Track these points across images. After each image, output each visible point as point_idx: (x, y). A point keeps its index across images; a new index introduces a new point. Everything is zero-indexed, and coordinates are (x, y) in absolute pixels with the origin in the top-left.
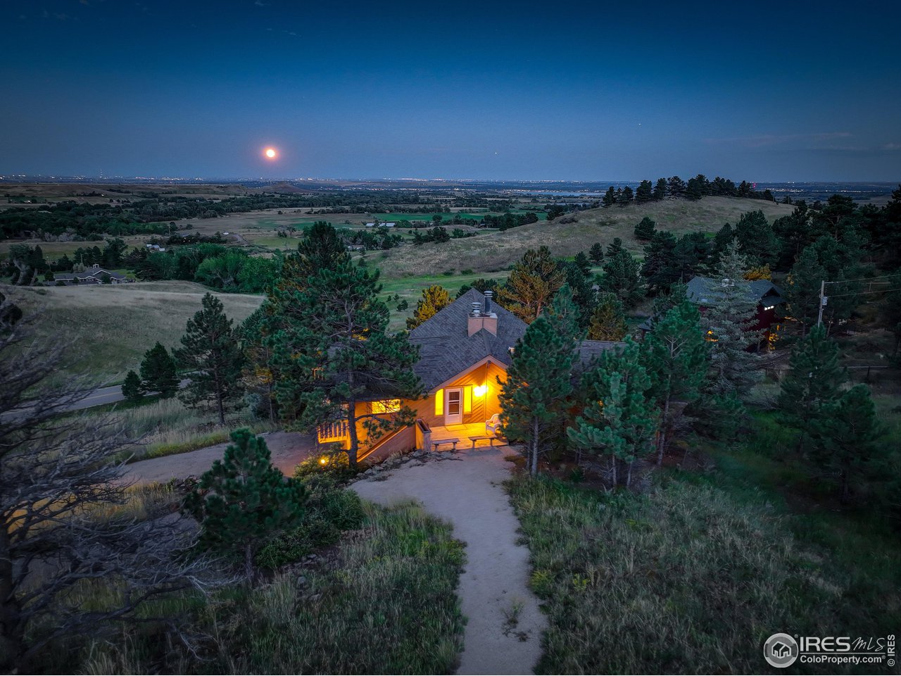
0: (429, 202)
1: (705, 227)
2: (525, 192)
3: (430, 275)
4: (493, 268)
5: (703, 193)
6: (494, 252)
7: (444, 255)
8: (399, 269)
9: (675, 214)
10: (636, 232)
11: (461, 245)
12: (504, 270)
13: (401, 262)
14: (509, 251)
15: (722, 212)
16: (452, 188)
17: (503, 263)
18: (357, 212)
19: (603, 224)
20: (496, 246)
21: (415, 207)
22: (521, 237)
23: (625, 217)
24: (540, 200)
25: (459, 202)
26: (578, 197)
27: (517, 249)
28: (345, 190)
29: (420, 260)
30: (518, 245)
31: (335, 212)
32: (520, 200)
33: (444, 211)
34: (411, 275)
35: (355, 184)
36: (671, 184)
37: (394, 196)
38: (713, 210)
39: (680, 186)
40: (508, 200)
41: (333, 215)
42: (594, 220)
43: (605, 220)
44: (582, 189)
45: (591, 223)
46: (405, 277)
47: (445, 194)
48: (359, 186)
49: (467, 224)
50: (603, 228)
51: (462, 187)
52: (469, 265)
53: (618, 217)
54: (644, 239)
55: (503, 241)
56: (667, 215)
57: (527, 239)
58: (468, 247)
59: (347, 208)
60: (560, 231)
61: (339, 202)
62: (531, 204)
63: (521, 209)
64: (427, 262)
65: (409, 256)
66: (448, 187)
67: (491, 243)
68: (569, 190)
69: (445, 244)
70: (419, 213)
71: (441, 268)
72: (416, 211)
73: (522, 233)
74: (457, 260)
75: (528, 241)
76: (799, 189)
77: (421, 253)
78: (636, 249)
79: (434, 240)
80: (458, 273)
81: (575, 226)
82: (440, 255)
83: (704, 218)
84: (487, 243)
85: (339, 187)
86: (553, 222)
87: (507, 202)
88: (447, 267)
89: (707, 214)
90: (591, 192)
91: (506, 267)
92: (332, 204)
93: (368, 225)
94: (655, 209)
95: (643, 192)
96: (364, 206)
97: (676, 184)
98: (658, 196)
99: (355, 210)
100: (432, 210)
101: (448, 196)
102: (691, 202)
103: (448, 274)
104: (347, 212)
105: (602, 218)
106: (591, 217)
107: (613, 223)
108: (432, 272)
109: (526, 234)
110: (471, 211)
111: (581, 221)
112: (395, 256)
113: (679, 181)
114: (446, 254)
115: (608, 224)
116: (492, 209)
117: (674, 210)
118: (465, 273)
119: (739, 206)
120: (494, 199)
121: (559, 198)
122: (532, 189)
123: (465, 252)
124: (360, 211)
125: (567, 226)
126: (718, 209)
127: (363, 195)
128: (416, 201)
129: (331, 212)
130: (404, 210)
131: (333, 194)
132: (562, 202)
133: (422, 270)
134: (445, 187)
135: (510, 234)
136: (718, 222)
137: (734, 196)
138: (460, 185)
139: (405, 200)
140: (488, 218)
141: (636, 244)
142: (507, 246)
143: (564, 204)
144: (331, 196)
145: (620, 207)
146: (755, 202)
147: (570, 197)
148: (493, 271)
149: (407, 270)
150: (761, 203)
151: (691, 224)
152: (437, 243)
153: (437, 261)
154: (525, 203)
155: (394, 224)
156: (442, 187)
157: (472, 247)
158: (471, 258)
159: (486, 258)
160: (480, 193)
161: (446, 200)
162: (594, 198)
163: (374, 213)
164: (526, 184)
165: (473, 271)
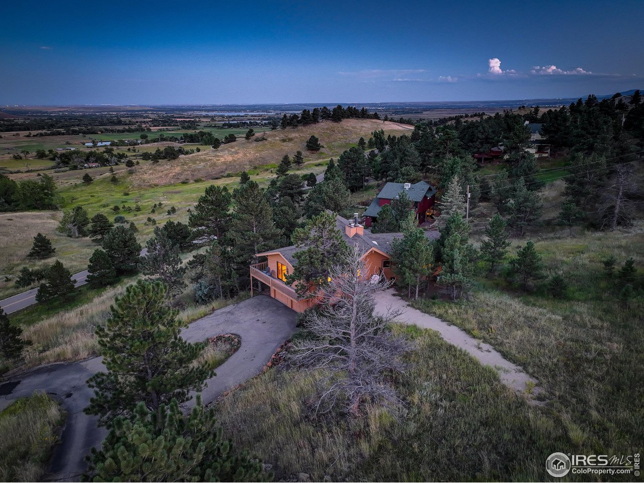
0: (131, 123)
1: (348, 140)
2: (204, 113)
3: (171, 185)
4: (217, 176)
5: (343, 117)
6: (214, 165)
7: (178, 169)
8: (146, 181)
9: (328, 132)
10: (307, 146)
11: (188, 161)
12: (224, 177)
13: (146, 176)
14: (225, 163)
15: (356, 130)
16: (146, 111)
17: (222, 172)
18: (72, 134)
19: (284, 141)
20: (215, 160)
21: (121, 128)
22: (231, 153)
23: (297, 135)
24: (217, 119)
25: (155, 122)
26: (243, 116)
27: (230, 162)
28: (53, 115)
29: (160, 174)
30: (230, 159)
31: (53, 134)
32: (202, 120)
33: (146, 131)
34: (156, 185)
35: (62, 110)
36: (322, 112)
37: (99, 119)
38: (350, 128)
39: (327, 113)
40: (193, 120)
41: (51, 137)
42: (277, 138)
43: (285, 138)
44: (245, 110)
45: (276, 140)
46: (153, 187)
47: (141, 116)
48: (65, 111)
49: (170, 141)
50: (285, 144)
51: (154, 111)
52: (199, 175)
53: (293, 135)
54: (313, 150)
55: (218, 156)
56: (323, 133)
57: (235, 154)
58: (194, 162)
59: (62, 130)
60: (256, 147)
61: (52, 126)
62: (211, 122)
63: (205, 127)
64: (166, 175)
65: (151, 171)
66: (143, 111)
67: (211, 158)
68: (235, 111)
69: (176, 161)
70: (126, 133)
71: (178, 179)
72: (123, 131)
73: (230, 149)
74: (189, 172)
75: (236, 155)
76: (383, 107)
77: (158, 168)
78: (308, 157)
79: (167, 158)
80: (192, 181)
81: (266, 143)
82: (175, 169)
83: (346, 134)
84: (208, 158)
85: (47, 112)
86: (250, 141)
87: (193, 121)
88: (183, 177)
89: (347, 131)
90: (252, 112)
91: (225, 175)
92: (46, 127)
93: (86, 144)
94: (315, 129)
95: (306, 118)
96: (77, 128)
97: (325, 112)
98: (315, 121)
99: (71, 132)
100: (136, 130)
101: (145, 118)
102: (336, 123)
103: (184, 183)
104: (63, 134)
105: (282, 136)
106: (276, 136)
107: (290, 140)
108: (172, 182)
109: (233, 150)
110: (167, 130)
111: (269, 139)
112: (139, 172)
113: (327, 109)
114: (179, 168)
115: (287, 140)
116: (183, 128)
117: (327, 129)
118: (197, 181)
119: (364, 125)
120: (183, 119)
121: (230, 117)
122: (208, 111)
123: (193, 166)
124: (75, 133)
125: (260, 143)
126: (353, 127)
127: (71, 119)
128: (120, 123)
129: (49, 135)
130: (112, 131)
131: (43, 118)
132: (233, 120)
133: (164, 181)
134: (140, 111)
135: (222, 151)
136: (354, 136)
137: (359, 118)
138: (152, 109)
139: (111, 122)
140: (186, 136)
141: (308, 154)
142: (222, 160)
143: (235, 122)
144: (43, 121)
145: (293, 128)
146: (370, 121)
147: (238, 116)
148: (217, 179)
149: (152, 182)
150: (375, 122)
151: (339, 138)
152: (170, 160)
153: (174, 174)
154: (207, 122)
155: (110, 143)
156: (138, 111)
157: (198, 162)
158: (199, 170)
159: (210, 169)
160: (169, 115)
161: (144, 121)
162: (255, 116)
163: (88, 134)
164: (203, 107)
165: (203, 179)
